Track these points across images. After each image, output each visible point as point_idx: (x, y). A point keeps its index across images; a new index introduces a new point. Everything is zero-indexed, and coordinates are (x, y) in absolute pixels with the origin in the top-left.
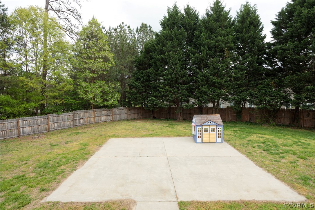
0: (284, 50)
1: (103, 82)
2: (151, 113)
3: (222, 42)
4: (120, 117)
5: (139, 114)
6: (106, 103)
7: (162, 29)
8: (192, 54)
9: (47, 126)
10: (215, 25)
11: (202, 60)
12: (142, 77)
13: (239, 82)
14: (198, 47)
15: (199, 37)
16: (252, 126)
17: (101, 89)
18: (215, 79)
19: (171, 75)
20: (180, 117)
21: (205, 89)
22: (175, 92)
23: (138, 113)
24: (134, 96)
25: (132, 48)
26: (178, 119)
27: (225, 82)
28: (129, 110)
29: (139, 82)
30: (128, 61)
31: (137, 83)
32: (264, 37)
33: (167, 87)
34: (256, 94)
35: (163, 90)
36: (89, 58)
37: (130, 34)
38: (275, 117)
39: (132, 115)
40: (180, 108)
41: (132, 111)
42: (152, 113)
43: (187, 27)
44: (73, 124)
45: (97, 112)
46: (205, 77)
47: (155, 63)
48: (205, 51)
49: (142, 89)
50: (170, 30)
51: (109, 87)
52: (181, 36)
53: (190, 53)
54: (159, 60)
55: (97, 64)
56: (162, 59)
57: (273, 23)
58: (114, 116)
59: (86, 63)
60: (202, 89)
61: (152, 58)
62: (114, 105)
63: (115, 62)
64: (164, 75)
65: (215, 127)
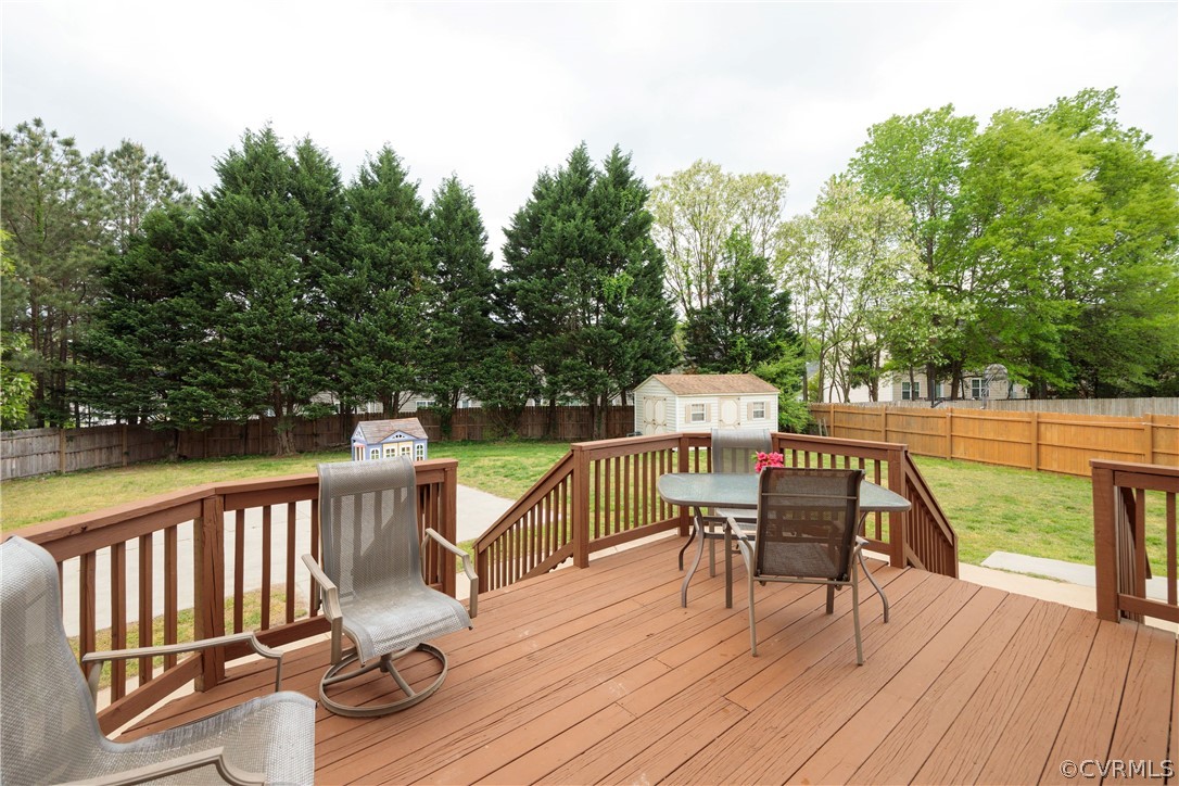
0: (527, 291)
2: (171, 443)
3: (407, 255)
5: (116, 452)
7: (220, 184)
8: (328, 271)
10: (386, 212)
11: (356, 290)
12: (143, 324)
13: (447, 350)
14: (344, 257)
15: (344, 232)
16: (476, 447)
18: (391, 340)
19: (262, 324)
20: (285, 444)
21: (366, 363)
22: (275, 372)
23: (109, 448)
26: (279, 451)
27: (416, 348)
28: (70, 439)
29: (131, 341)
31: (119, 343)
32: (491, 257)
33: (250, 358)
34: (481, 377)
35: (234, 366)
38: (517, 425)
40: (286, 418)
41: (85, 442)
42: (176, 440)
43: (309, 198)
46: (365, 334)
48: (365, 269)
49: (141, 363)
50: (254, 193)
52: (293, 219)
53: (322, 268)
54: (216, 275)
56: (231, 273)
57: (507, 233)
61: (183, 264)
65: (410, 445)
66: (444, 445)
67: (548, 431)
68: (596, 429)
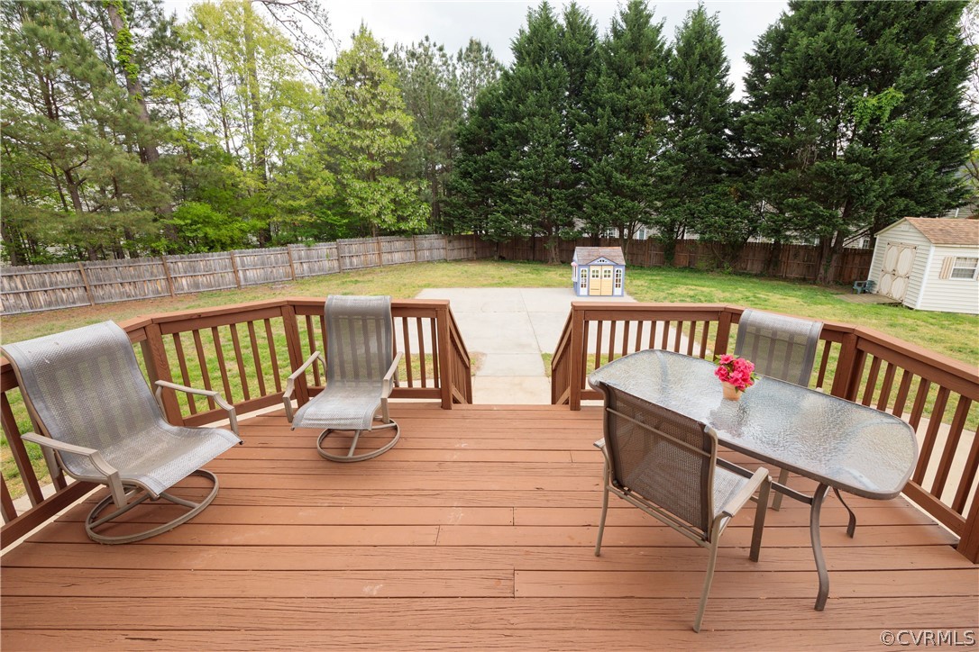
0: (757, 124)
1: (395, 181)
2: (495, 249)
4: (431, 254)
5: (471, 251)
6: (403, 226)
7: (516, 61)
8: (580, 122)
9: (289, 269)
10: (628, 60)
11: (598, 136)
12: (476, 171)
13: (669, 187)
14: (592, 105)
15: (594, 85)
16: (690, 275)
17: (392, 196)
18: (624, 179)
19: (535, 168)
20: (554, 256)
21: (603, 198)
22: (543, 204)
23: (468, 248)
24: (460, 212)
25: (450, 103)
26: (550, 261)
27: (643, 185)
28: (450, 242)
29: (470, 182)
30: (445, 134)
31: (465, 184)
33: (529, 194)
34: (700, 212)
35: (520, 200)
36: (360, 125)
37: (444, 67)
38: (735, 259)
39: (456, 252)
40: (555, 238)
41: (456, 244)
42: (497, 247)
43: (572, 59)
44: (340, 267)
45: (385, 242)
46: (604, 175)
47: (504, 140)
48: (606, 117)
49: (475, 197)
50: (533, 63)
51: (406, 190)
52: (557, 80)
54: (510, 133)
55: (379, 142)
56: (518, 131)
58: (419, 253)
59: (355, 137)
60: (599, 199)
61: (494, 127)
62: (420, 230)
63: (416, 136)
64: (521, 167)
65: (611, 268)
66: (664, 270)
67: (768, 267)
68: (822, 271)
